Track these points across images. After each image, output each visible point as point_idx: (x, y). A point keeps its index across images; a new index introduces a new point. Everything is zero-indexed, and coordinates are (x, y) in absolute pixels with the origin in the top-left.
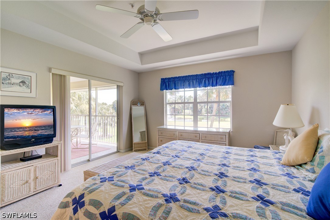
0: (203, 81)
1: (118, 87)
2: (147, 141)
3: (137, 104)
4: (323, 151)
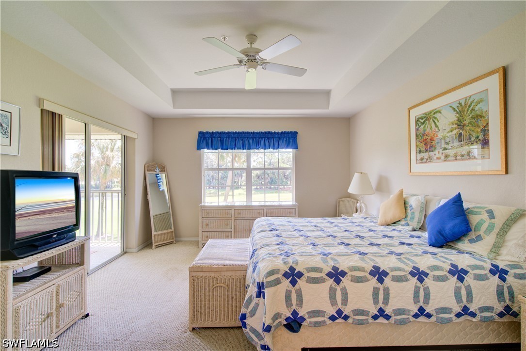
0: (262, 142)
1: (125, 139)
2: (173, 230)
3: (155, 170)
4: (413, 209)
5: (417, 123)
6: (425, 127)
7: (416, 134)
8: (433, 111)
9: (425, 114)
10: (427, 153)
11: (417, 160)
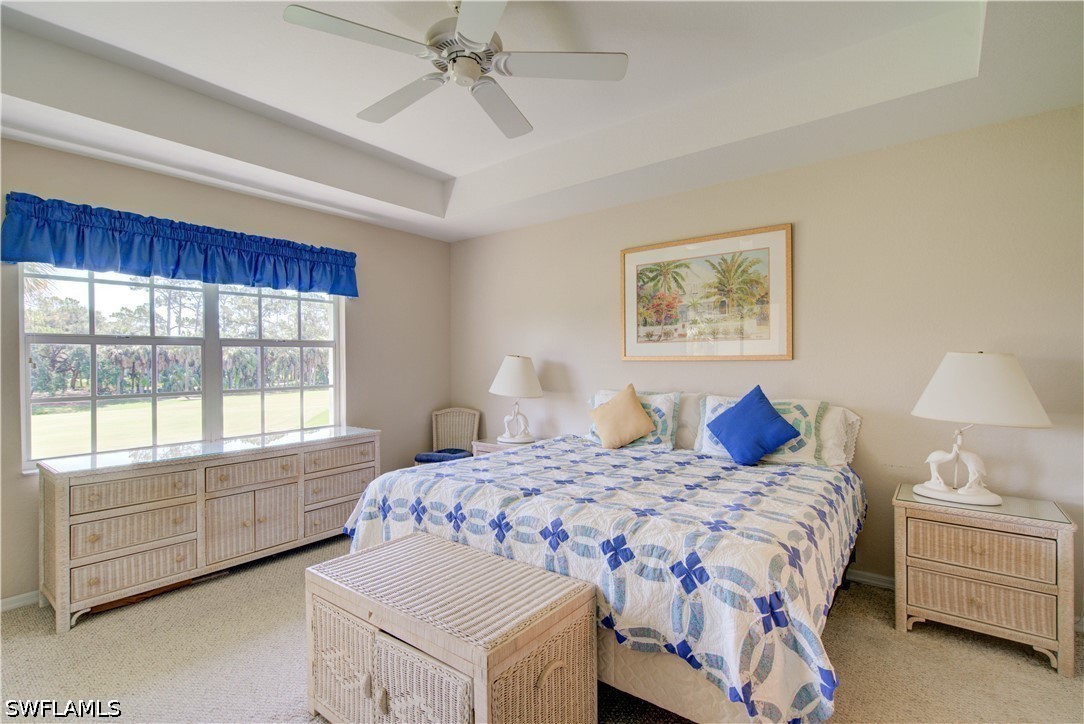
0: (269, 267)
4: (664, 414)
5: (641, 278)
6: (656, 285)
7: (638, 295)
8: (674, 262)
9: (658, 264)
10: (660, 327)
11: (638, 336)
